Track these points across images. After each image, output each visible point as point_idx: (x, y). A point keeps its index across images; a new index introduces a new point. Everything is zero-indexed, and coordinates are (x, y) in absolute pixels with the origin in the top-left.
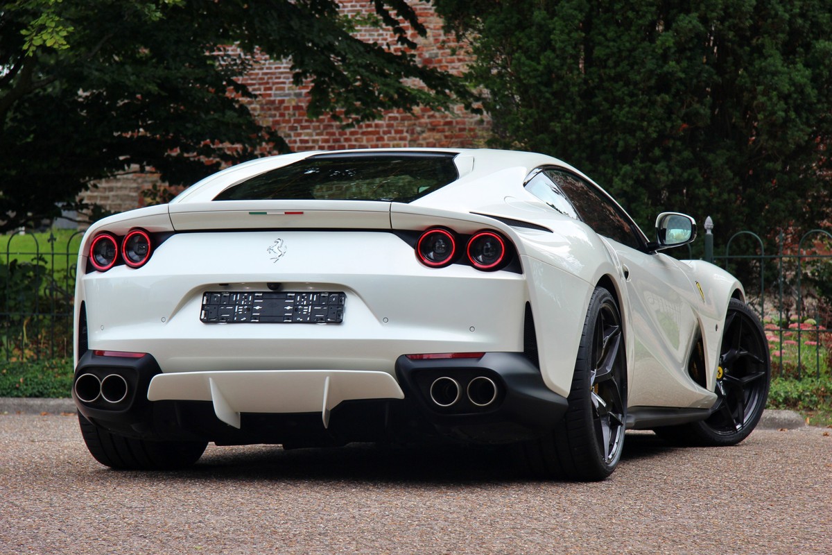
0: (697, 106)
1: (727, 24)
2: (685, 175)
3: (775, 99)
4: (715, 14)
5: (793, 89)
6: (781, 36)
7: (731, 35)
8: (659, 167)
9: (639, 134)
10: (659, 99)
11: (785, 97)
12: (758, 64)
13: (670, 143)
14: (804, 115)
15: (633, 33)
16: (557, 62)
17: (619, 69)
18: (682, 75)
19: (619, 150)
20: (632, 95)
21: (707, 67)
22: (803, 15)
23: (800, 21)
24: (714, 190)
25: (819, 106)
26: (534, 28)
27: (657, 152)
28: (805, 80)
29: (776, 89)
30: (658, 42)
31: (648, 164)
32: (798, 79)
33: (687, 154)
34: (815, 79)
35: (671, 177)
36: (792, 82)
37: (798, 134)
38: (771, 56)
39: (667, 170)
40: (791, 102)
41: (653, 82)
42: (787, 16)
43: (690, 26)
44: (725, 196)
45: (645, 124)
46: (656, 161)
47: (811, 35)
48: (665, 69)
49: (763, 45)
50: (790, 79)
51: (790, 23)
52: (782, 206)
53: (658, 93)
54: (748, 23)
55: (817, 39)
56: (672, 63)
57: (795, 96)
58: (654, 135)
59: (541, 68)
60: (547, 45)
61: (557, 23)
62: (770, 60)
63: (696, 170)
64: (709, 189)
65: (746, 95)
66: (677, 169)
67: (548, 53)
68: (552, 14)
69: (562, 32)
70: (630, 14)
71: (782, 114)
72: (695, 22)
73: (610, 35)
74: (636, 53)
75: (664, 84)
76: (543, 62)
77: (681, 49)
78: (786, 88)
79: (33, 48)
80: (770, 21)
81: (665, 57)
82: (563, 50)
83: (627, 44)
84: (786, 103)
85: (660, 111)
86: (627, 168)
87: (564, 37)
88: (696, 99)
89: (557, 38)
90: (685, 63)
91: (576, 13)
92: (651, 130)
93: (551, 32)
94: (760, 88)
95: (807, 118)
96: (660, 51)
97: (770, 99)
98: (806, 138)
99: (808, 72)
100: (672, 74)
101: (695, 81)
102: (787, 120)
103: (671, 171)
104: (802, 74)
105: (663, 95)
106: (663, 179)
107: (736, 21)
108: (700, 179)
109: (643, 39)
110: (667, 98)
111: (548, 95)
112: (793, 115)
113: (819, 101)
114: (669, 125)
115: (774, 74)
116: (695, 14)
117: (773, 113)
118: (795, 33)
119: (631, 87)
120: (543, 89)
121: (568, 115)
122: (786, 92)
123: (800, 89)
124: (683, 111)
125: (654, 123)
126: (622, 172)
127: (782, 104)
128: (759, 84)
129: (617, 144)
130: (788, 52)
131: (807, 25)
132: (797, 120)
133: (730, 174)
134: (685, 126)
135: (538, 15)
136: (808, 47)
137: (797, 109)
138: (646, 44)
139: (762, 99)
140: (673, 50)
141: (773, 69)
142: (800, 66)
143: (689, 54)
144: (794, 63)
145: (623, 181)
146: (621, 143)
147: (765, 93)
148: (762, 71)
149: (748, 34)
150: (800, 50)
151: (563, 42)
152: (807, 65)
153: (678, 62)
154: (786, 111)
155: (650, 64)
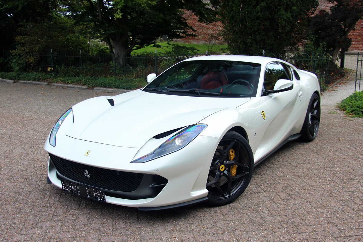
0: (266, 23)
1: (272, 4)
2: (263, 38)
3: (283, 21)
4: (269, 2)
5: (287, 18)
6: (284, 6)
7: (273, 6)
8: (257, 36)
9: (253, 29)
10: (257, 21)
11: (285, 20)
12: (279, 13)
13: (260, 31)
14: (289, 24)
15: (251, 7)
16: (234, 14)
17: (248, 15)
18: (262, 16)
19: (249, 33)
20: (251, 21)
21: (268, 14)
22: (290, 1)
23: (289, 3)
24: (270, 41)
25: (293, 22)
26: (229, 7)
27: (257, 33)
28: (289, 16)
29: (283, 18)
30: (256, 9)
31: (255, 36)
32: (288, 16)
33: (263, 33)
34: (292, 16)
35: (260, 39)
36: (287, 17)
37: (288, 28)
38: (282, 11)
39: (259, 37)
40: (286, 21)
41: (255, 18)
42: (286, 2)
43: (263, 5)
44: (272, 42)
45: (254, 27)
46: (257, 35)
47: (291, 6)
48: (258, 15)
49: (280, 9)
50: (286, 16)
51: (287, 3)
52: (285, 44)
53: (257, 20)
54: (277, 4)
55: (293, 7)
56: (260, 13)
57: (287, 20)
58: (256, 30)
59: (231, 15)
60: (232, 10)
61: (234, 5)
62: (282, 12)
63: (266, 37)
64: (269, 41)
65: (277, 20)
66: (262, 37)
67: (232, 12)
68: (233, 3)
69: (235, 7)
70: (250, 3)
71: (284, 24)
72: (265, 4)
73: (246, 7)
74: (252, 11)
75: (258, 18)
76: (231, 14)
77: (261, 10)
78: (285, 18)
79: (116, 18)
80: (282, 3)
81: (258, 12)
82: (235, 11)
83: (250, 9)
84: (285, 22)
85: (257, 24)
86: (250, 37)
87: (235, 8)
88: (266, 21)
89: (234, 8)
90: (262, 13)
91: (238, 3)
92: (255, 28)
93: (233, 7)
94: (279, 18)
95: (290, 25)
96: (257, 11)
97: (282, 21)
98: (290, 29)
99: (290, 14)
100: (260, 16)
101: (265, 17)
102: (285, 25)
103: (260, 37)
104: (289, 15)
105: (258, 21)
106: (258, 39)
107: (274, 3)
108: (267, 39)
109: (253, 8)
110: (259, 21)
111: (233, 21)
112: (287, 24)
113: (293, 21)
114: (259, 27)
115: (283, 15)
116: (264, 2)
117: (282, 24)
118: (288, 5)
119: (251, 19)
120: (232, 20)
121: (237, 26)
122: (285, 19)
123: (288, 18)
124: (263, 24)
125: (256, 27)
126: (249, 38)
127: (284, 22)
128: (279, 17)
129: (248, 32)
130: (286, 10)
131: (291, 3)
132: (288, 25)
133: (273, 37)
134: (263, 27)
135: (230, 4)
136: (291, 8)
137: (288, 23)
138: (254, 9)
139: (280, 21)
140: (260, 10)
141: (282, 14)
142: (289, 13)
143: (263, 11)
144: (287, 12)
145: (249, 40)
146: (249, 31)
147: (280, 19)
148: (280, 15)
149: (277, 6)
150: (289, 9)
151: (236, 9)
152: (290, 13)
153: (261, 13)
154: (285, 23)
155: (255, 14)
